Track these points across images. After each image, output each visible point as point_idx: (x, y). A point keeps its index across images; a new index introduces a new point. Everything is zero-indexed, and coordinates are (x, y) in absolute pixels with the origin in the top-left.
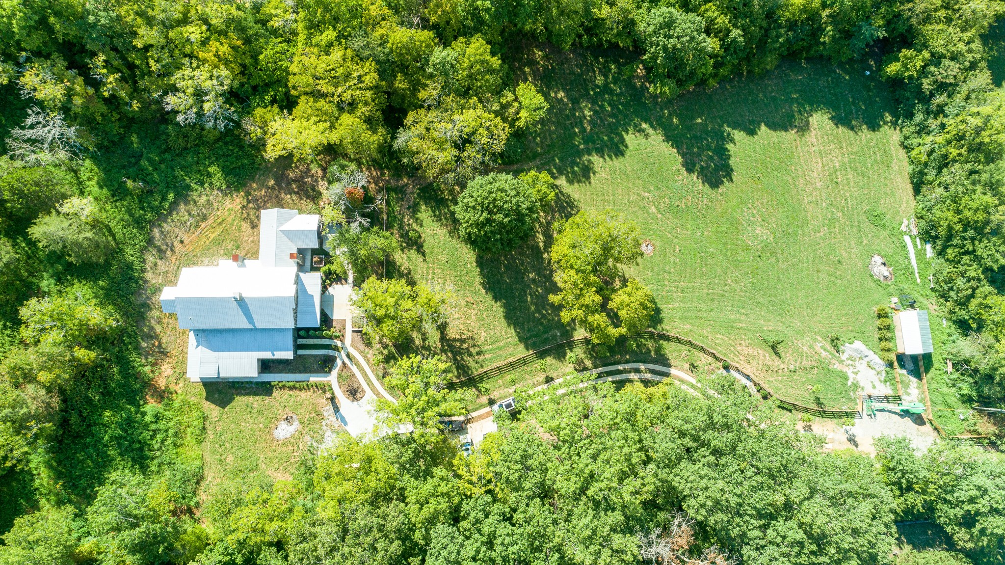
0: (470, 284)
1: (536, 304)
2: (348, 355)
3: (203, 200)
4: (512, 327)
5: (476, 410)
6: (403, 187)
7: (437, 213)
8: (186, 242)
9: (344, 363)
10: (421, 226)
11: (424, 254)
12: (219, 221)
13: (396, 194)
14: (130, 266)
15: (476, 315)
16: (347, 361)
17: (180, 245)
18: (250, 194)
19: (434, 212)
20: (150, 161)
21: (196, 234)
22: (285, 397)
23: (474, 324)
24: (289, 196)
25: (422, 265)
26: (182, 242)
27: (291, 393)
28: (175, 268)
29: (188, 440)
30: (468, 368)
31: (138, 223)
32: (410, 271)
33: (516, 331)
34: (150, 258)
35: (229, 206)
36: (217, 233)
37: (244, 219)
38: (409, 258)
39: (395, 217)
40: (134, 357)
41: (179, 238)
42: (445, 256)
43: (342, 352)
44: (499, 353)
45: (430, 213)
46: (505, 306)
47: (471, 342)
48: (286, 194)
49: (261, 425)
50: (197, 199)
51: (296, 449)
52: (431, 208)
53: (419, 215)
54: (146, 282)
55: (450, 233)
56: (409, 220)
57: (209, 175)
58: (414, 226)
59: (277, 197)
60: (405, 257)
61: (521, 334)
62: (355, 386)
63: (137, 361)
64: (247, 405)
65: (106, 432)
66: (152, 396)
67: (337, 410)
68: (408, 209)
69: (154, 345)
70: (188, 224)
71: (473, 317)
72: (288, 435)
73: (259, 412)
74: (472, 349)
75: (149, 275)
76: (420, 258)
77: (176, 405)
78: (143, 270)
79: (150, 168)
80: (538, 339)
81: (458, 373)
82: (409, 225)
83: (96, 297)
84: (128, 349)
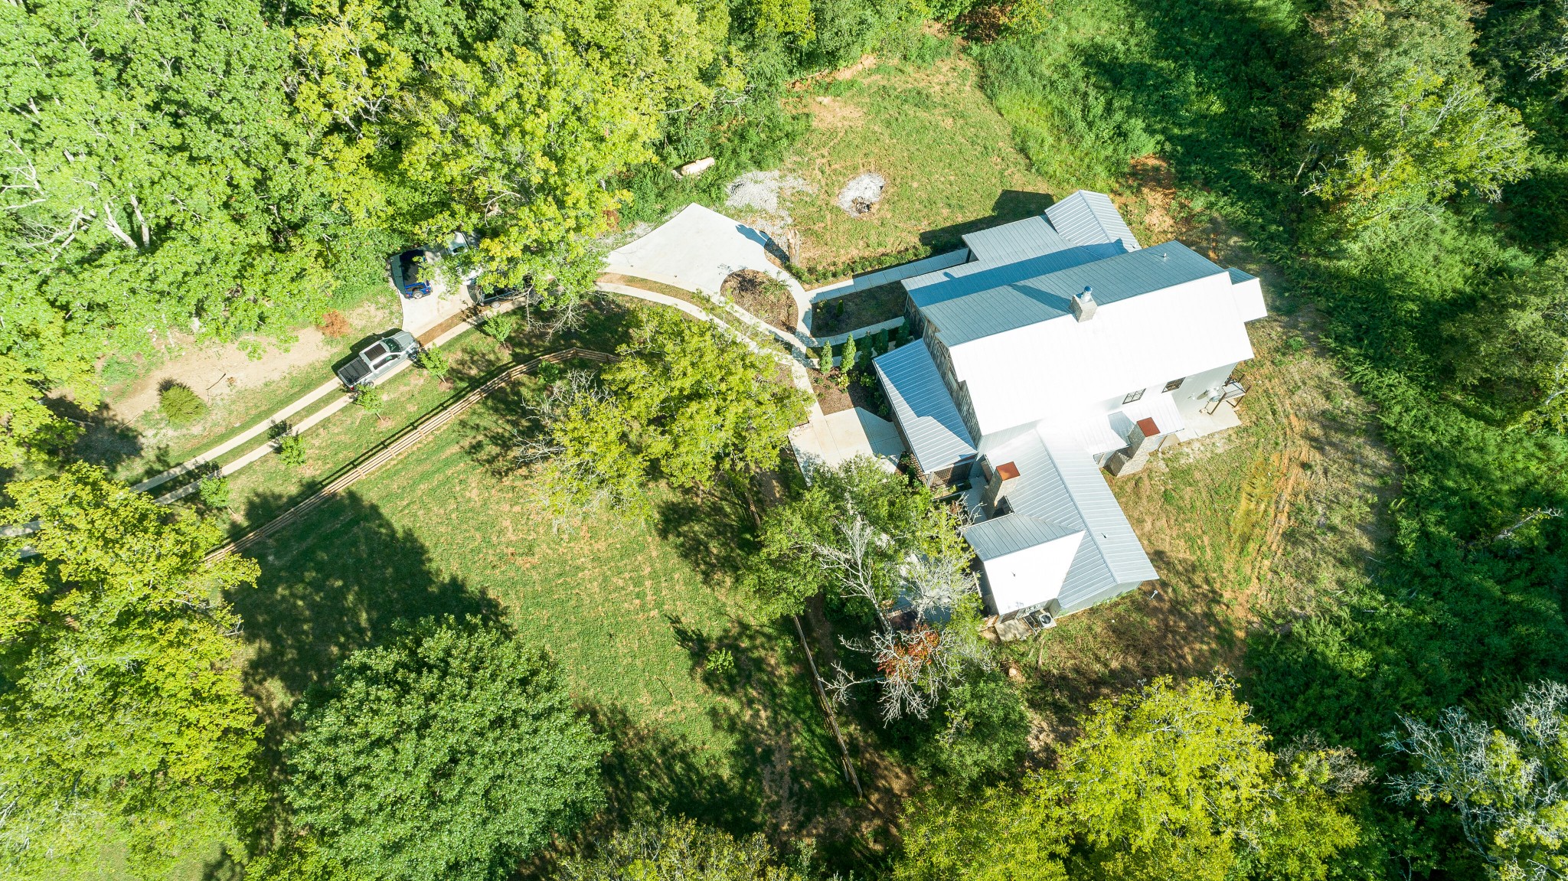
0: (536, 600)
1: (343, 611)
2: (789, 347)
3: (1327, 577)
4: (400, 534)
5: (460, 336)
6: (808, 818)
7: (678, 768)
8: (1296, 470)
9: (791, 330)
10: (713, 713)
11: (683, 636)
12: (1252, 547)
13: (819, 784)
14: (1381, 361)
15: (501, 532)
16: (788, 337)
17: (1304, 457)
18: (1217, 638)
19: (690, 767)
20: (1534, 617)
21: (1286, 496)
22: (890, 240)
23: (502, 508)
24: (1115, 665)
25: (680, 607)
26: (1305, 466)
27: (881, 250)
28: (1278, 407)
29: (1041, 129)
30: (496, 410)
31: (1437, 456)
32: (706, 581)
33: (389, 525)
34: (1348, 402)
35: (1253, 587)
36: (1239, 513)
37: (1194, 568)
38: (720, 613)
39: (796, 712)
40: (1238, 212)
41: (1319, 470)
42: (622, 650)
43: (804, 349)
44: (427, 467)
45: (699, 761)
46: (427, 577)
47: (501, 464)
48: (1125, 669)
49: (915, 185)
50: (1342, 573)
51: (827, 169)
52: (702, 779)
53: (730, 743)
54: (1323, 352)
55: (626, 722)
56: (756, 715)
57: (1354, 641)
58: (733, 706)
59: (1145, 653)
60: (732, 611)
61: (373, 525)
62: (748, 297)
63: (1229, 208)
64: (961, 207)
65: (1199, 85)
66: (1156, 169)
67: (770, 246)
68: (768, 752)
69: (1215, 249)
70: (1320, 509)
71: (507, 523)
72: (852, 184)
73: (932, 202)
74: (495, 450)
75: (1325, 369)
76: (689, 622)
77: (1099, 169)
78: (1345, 372)
79: (1514, 598)
80: (327, 528)
81: (518, 394)
82: (750, 702)
83: (1400, 278)
84: (1261, 214)
